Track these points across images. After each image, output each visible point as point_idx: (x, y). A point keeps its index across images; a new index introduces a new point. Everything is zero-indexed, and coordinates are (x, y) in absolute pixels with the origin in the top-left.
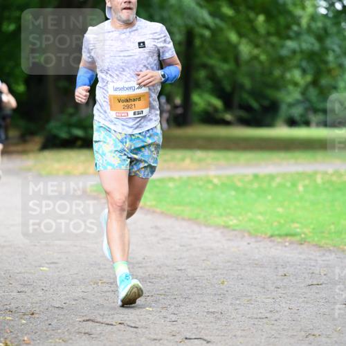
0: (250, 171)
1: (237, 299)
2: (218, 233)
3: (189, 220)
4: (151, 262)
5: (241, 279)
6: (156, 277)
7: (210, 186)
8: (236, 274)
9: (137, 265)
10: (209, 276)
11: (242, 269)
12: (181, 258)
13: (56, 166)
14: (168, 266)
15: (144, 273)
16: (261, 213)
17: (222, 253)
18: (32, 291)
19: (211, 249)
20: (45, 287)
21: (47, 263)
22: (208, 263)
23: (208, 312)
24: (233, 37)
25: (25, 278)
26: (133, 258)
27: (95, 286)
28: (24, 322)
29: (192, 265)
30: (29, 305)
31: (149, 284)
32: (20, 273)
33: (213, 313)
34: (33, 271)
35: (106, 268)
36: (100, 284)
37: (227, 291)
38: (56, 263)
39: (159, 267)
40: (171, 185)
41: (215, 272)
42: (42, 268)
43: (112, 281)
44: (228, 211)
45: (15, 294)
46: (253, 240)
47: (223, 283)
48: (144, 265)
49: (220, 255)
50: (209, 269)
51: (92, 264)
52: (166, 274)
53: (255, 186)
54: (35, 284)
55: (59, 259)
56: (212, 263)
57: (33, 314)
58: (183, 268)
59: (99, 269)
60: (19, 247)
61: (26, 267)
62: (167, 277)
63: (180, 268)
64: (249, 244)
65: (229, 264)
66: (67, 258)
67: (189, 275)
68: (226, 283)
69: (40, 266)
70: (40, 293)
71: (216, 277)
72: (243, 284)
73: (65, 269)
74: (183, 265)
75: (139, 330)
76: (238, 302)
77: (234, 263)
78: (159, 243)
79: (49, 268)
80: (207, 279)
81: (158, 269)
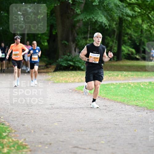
0: (147, 81)
1: (141, 138)
2: (133, 108)
3: (120, 102)
4: (103, 121)
5: (144, 129)
6: (105, 128)
7: (130, 87)
8: (141, 126)
9: (97, 123)
10: (129, 127)
11: (144, 125)
12: (116, 119)
13: (61, 78)
14: (111, 123)
15: (100, 126)
16: (152, 100)
17: (135, 117)
18: (50, 134)
19: (130, 115)
20: (56, 132)
21: (57, 122)
22: (129, 121)
23: (129, 144)
24: (140, 21)
25: (47, 128)
26: (95, 120)
27: (78, 132)
28: (47, 147)
29: (121, 123)
30: (49, 140)
31: (102, 131)
32: (45, 126)
33: (131, 144)
34: (50, 125)
35: (83, 124)
36: (80, 131)
37: (137, 134)
38: (61, 122)
39: (107, 123)
40: (112, 87)
41: (132, 126)
42: (55, 124)
43: (86, 129)
44: (138, 98)
45: (43, 135)
46: (149, 111)
47: (135, 131)
48: (100, 122)
49: (134, 118)
50: (129, 124)
51: (77, 122)
52: (110, 126)
53: (150, 87)
54: (51, 131)
55: (62, 119)
56: (131, 122)
57: (50, 144)
58: (117, 124)
59: (80, 124)
60: (45, 115)
61: (48, 123)
62: (110, 128)
63: (116, 124)
64: (147, 113)
65: (138, 122)
66: (66, 119)
67: (120, 127)
68: (136, 131)
69: (54, 123)
70: (54, 135)
71: (132, 128)
72: (144, 131)
73: (65, 124)
74: (118, 122)
75: (98, 152)
76: (142, 139)
77: (140, 121)
78: (107, 113)
79: (58, 124)
80: (128, 129)
81: (106, 124)
